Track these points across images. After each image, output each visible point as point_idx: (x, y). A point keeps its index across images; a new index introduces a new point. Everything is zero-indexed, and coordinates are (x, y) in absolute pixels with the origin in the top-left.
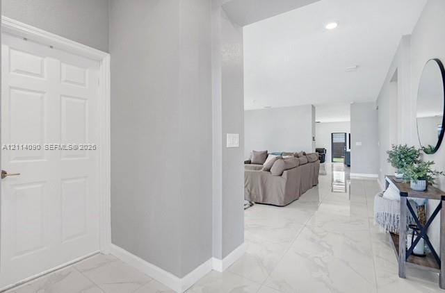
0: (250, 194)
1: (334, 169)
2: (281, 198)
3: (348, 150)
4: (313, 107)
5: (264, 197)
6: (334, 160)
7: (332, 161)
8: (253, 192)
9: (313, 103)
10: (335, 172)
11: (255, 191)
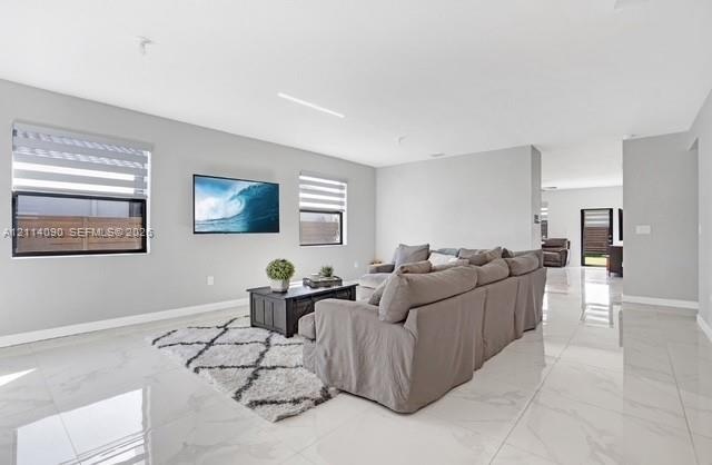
0: (330, 364)
1: (586, 279)
2: (400, 389)
3: (617, 242)
4: (535, 152)
5: (362, 380)
6: (588, 260)
7: (583, 264)
8: (336, 360)
9: (533, 144)
10: (587, 286)
11: (341, 360)
